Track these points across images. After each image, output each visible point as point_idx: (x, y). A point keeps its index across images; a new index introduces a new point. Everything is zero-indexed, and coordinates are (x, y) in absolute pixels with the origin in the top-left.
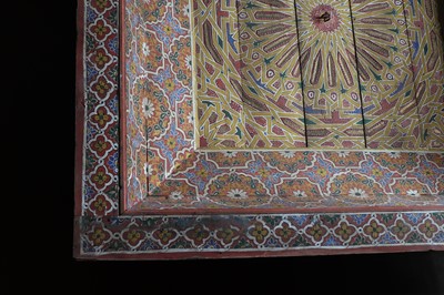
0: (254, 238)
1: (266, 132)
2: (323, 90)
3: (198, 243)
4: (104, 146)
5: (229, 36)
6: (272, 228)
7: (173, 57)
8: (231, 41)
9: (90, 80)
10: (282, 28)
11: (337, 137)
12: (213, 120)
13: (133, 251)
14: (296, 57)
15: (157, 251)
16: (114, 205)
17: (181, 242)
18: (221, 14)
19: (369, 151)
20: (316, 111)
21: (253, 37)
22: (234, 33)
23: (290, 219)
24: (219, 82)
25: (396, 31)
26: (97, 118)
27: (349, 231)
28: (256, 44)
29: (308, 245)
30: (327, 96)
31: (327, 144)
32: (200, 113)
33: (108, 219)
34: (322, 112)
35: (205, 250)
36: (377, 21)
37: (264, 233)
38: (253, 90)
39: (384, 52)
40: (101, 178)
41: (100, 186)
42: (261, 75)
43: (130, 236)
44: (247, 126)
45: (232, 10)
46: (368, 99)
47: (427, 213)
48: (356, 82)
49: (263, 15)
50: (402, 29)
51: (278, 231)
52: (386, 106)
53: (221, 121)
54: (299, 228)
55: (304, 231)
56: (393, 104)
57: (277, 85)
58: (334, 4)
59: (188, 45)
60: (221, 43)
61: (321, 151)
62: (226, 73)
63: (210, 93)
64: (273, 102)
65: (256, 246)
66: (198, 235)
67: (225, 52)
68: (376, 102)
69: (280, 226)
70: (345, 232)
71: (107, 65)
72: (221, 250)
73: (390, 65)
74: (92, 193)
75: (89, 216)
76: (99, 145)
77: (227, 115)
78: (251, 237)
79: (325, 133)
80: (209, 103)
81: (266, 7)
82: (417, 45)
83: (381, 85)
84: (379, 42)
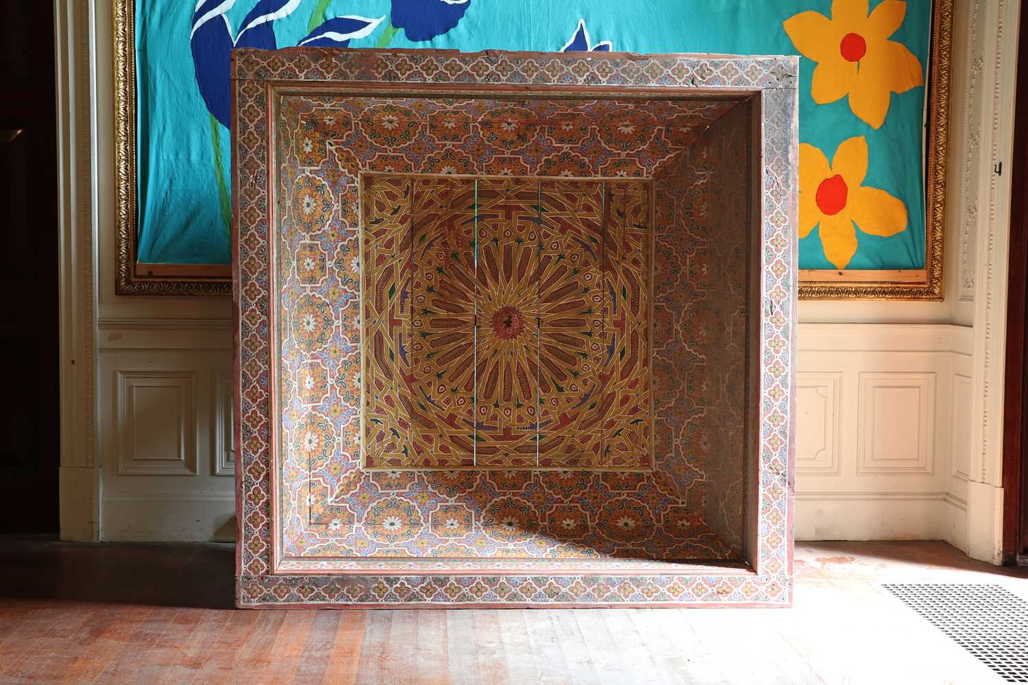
0: (376, 594)
1: (432, 450)
2: (496, 405)
3: (331, 597)
4: (259, 520)
5: (402, 348)
6: (391, 586)
7: (340, 380)
8: (403, 353)
9: (246, 464)
10: (458, 337)
11: (506, 455)
12: (380, 437)
15: (298, 603)
17: (317, 596)
18: (394, 323)
21: (427, 349)
22: (407, 343)
23: (407, 580)
24: (388, 399)
25: (590, 334)
26: (253, 497)
27: (456, 590)
28: (428, 356)
29: (420, 600)
30: (501, 412)
32: (368, 431)
33: (262, 578)
34: (494, 428)
35: (337, 602)
36: (568, 323)
37: (384, 590)
38: (422, 407)
39: (570, 360)
40: (256, 545)
41: (255, 552)
42: (432, 391)
43: (279, 591)
44: (414, 444)
45: (405, 318)
46: (546, 414)
47: (529, 577)
49: (437, 323)
50: (597, 331)
51: (396, 589)
52: (565, 420)
53: (388, 440)
54: (413, 586)
55: (418, 589)
56: (574, 418)
57: (447, 402)
58: (521, 305)
59: (358, 360)
60: (392, 356)
62: (396, 389)
63: (379, 410)
64: (443, 419)
65: (378, 600)
66: (331, 591)
67: (396, 365)
68: (555, 416)
69: (398, 585)
71: (260, 451)
72: (349, 603)
73: (576, 374)
74: (249, 557)
75: (247, 576)
76: (254, 519)
77: (395, 433)
78: (374, 594)
79: (494, 451)
80: (377, 421)
81: (443, 313)
82: (611, 350)
83: (563, 397)
84: (567, 349)
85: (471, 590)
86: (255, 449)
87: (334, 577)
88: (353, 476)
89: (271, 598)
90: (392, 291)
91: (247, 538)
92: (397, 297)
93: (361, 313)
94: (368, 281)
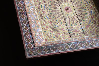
0: (66, 48)
1: (60, 36)
2: (71, 25)
3: (54, 51)
4: (28, 34)
6: (70, 46)
7: (35, 22)
8: (47, 18)
9: (21, 21)
10: (58, 13)
11: (78, 35)
12: (47, 35)
14: (63, 19)
15: (45, 54)
16: (33, 46)
17: (50, 51)
18: (43, 12)
19: (86, 37)
20: (71, 30)
21: (52, 16)
22: (48, 16)
23: (73, 43)
24: (47, 27)
25: (86, 10)
26: (25, 28)
27: (87, 44)
28: (53, 17)
29: (79, 48)
30: (73, 26)
31: (76, 37)
32: (44, 34)
33: (32, 49)
34: (73, 30)
35: (56, 52)
36: (80, 8)
37: (68, 47)
38: (55, 27)
39: (84, 15)
40: (29, 40)
41: (29, 42)
42: (56, 24)
43: (38, 51)
44: (56, 35)
45: (46, 11)
46: (83, 25)
48: (79, 22)
49: (53, 11)
50: (87, 9)
51: (71, 46)
52: (88, 26)
53: (49, 35)
54: (76, 45)
55: (77, 45)
56: (89, 26)
57: (60, 25)
58: (69, 6)
59: (38, 19)
60: (45, 18)
61: (75, 38)
62: (48, 24)
63: (45, 29)
64: (60, 29)
65: (67, 50)
66: (54, 49)
67: (47, 20)
68: (85, 26)
69: (71, 45)
70: (87, 45)
71: (24, 18)
72: (60, 52)
73: (86, 17)
74: (27, 44)
75: (28, 49)
77: (50, 33)
78: (65, 48)
79: (75, 34)
80: (45, 32)
81: (54, 9)
82: (91, 12)
83: (85, 22)
84: (82, 13)
85: (91, 43)
86: (23, 17)
87: (53, 45)
88: (43, 43)
89: (37, 54)
90: (42, 6)
91: (26, 39)
92: (43, 7)
93: (36, 11)
94: (36, 6)
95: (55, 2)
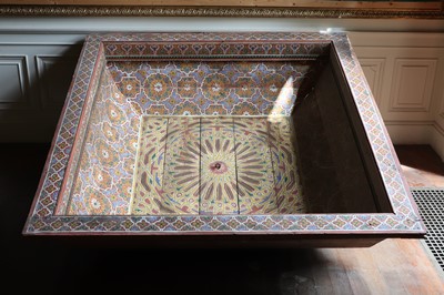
4: (52, 189)
13: (55, 231)
14: (198, 186)
16: (51, 213)
40: (47, 201)
41: (46, 205)
43: (55, 225)
48: (236, 198)
50: (270, 170)
68: (249, 207)
69: (140, 221)
70: (179, 225)
72: (104, 231)
74: (40, 207)
75: (36, 217)
76: (49, 189)
78: (122, 226)
82: (279, 178)
83: (253, 198)
84: (254, 178)
92: (156, 159)
93: (136, 165)
94: (141, 153)
95: (191, 150)
